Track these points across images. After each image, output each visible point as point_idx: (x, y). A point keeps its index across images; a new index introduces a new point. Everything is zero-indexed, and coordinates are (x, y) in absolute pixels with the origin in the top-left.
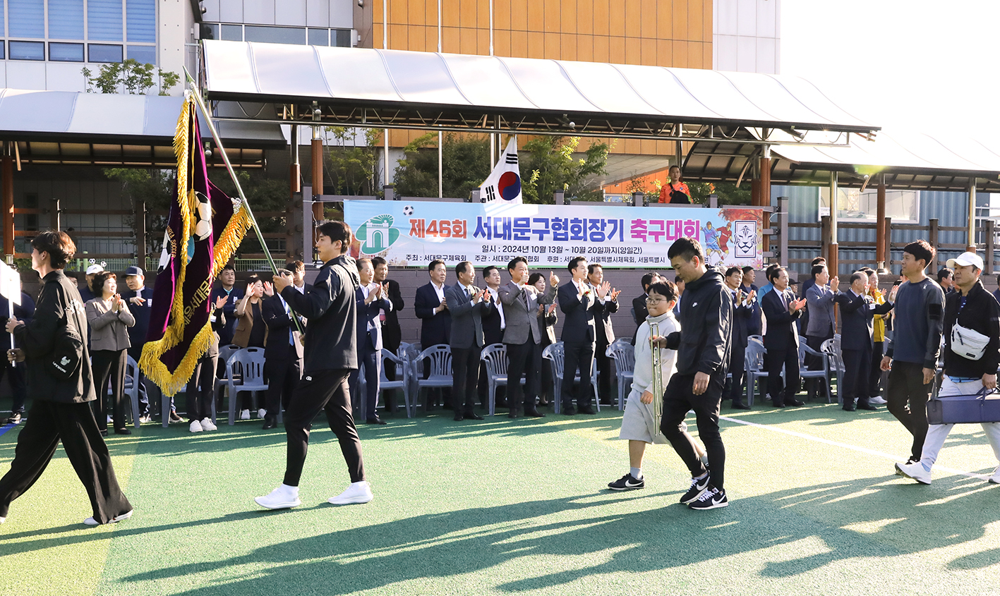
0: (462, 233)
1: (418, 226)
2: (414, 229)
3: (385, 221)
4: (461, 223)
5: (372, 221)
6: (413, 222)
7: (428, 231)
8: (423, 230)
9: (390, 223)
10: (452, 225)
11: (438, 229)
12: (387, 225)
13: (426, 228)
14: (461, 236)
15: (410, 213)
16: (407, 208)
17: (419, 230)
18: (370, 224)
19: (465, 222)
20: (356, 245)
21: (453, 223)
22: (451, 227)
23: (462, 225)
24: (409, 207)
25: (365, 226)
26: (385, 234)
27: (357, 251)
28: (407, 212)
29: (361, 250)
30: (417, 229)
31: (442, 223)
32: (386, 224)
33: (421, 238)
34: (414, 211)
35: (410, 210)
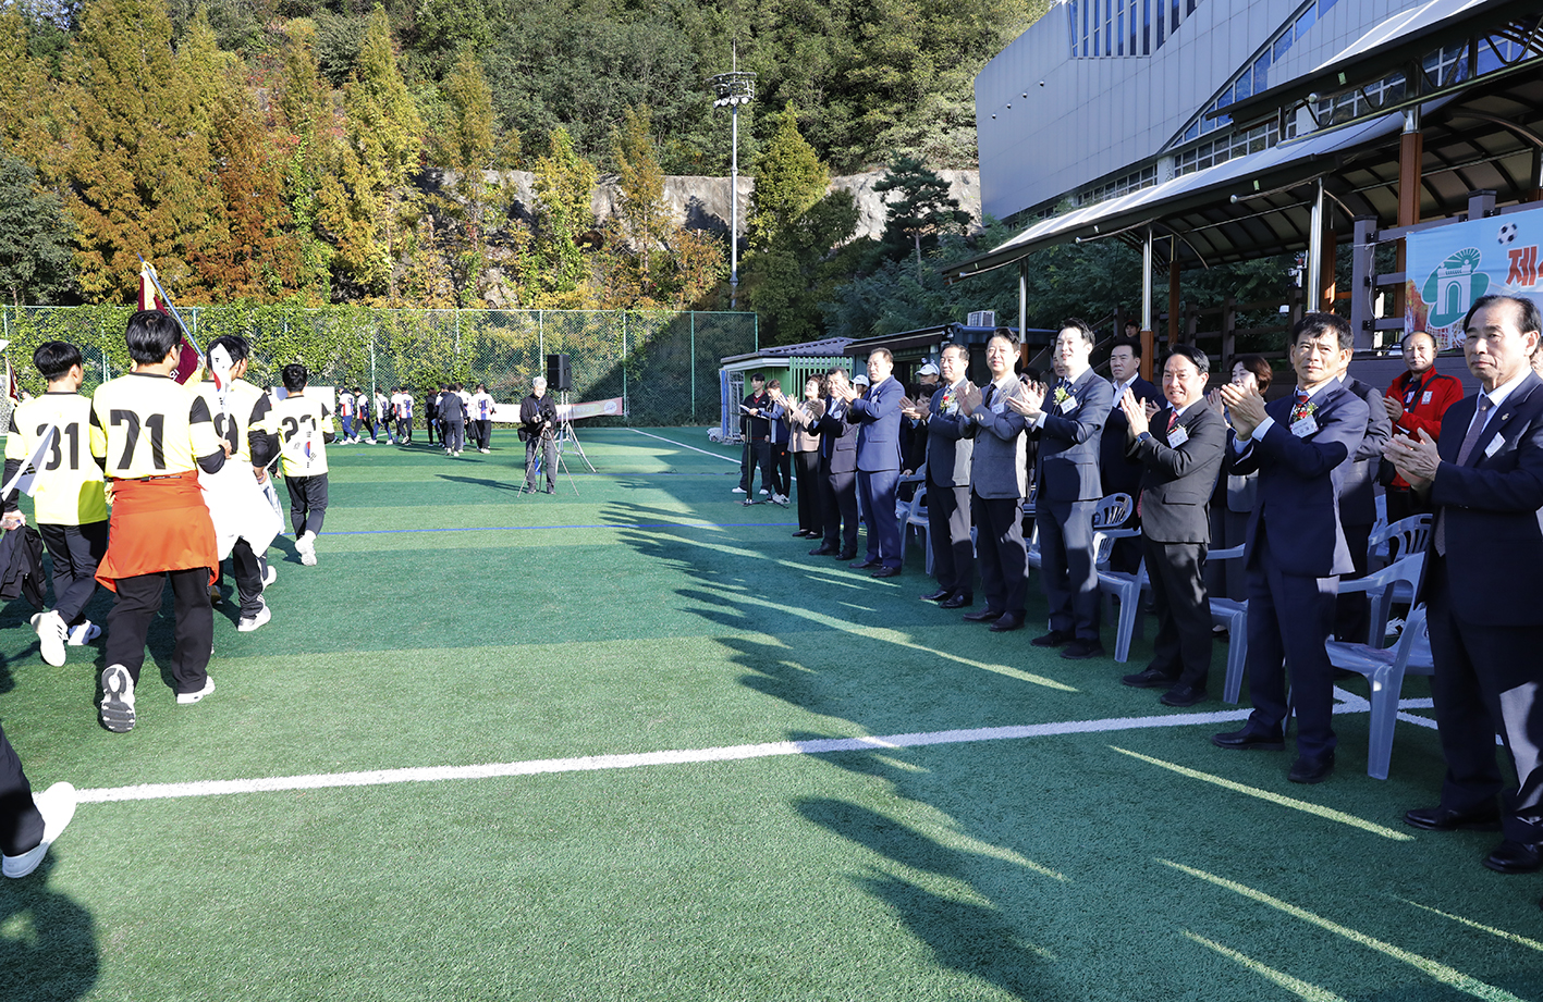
1: (1524, 262)
2: (1514, 270)
3: (1467, 261)
5: (1448, 265)
6: (1514, 254)
8: (1532, 269)
9: (1474, 264)
12: (1469, 268)
13: (1537, 266)
15: (1511, 238)
16: (1504, 230)
17: (1525, 270)
18: (1442, 272)
20: (1422, 312)
24: (1509, 225)
25: (1435, 275)
26: (1465, 284)
27: (1422, 323)
28: (1505, 237)
29: (1428, 321)
30: (1520, 268)
32: (1466, 268)
33: (1528, 286)
34: (1518, 233)
35: (1510, 232)
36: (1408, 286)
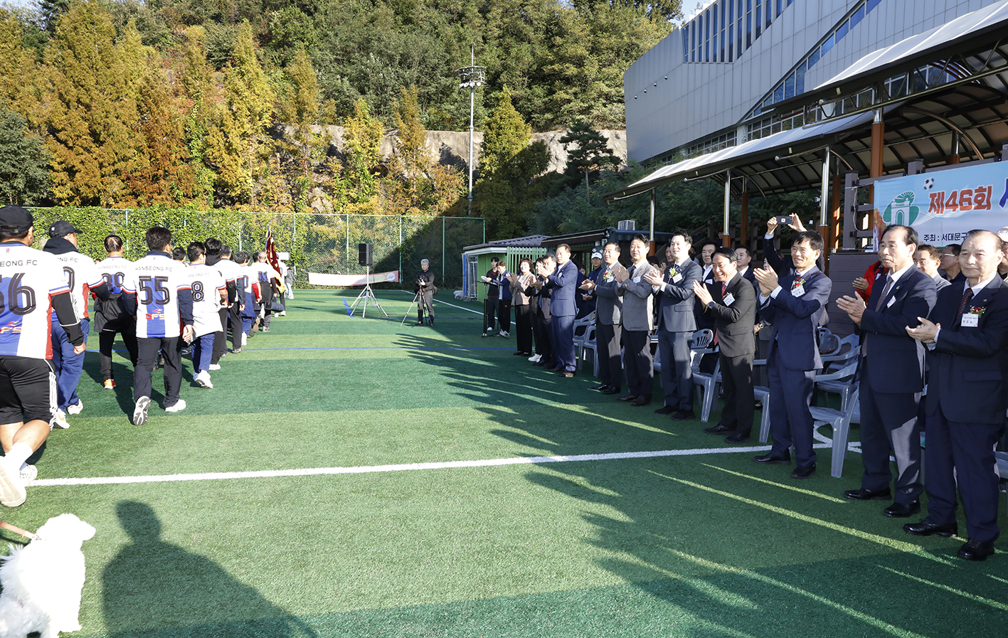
0: (985, 203)
1: (937, 200)
2: (932, 205)
3: (907, 199)
4: (985, 190)
5: (897, 201)
6: (933, 196)
7: (947, 205)
8: (942, 204)
9: (911, 200)
10: (975, 194)
11: (957, 202)
13: (944, 202)
14: (983, 207)
15: (931, 187)
16: (927, 182)
17: (938, 204)
18: (894, 204)
19: (990, 188)
21: (976, 191)
22: (973, 198)
23: (986, 193)
24: (930, 179)
25: (890, 206)
26: (906, 211)
28: (928, 186)
30: (935, 204)
31: (963, 193)
32: (907, 203)
33: (940, 214)
34: (936, 184)
35: (930, 183)
36: (875, 212)
